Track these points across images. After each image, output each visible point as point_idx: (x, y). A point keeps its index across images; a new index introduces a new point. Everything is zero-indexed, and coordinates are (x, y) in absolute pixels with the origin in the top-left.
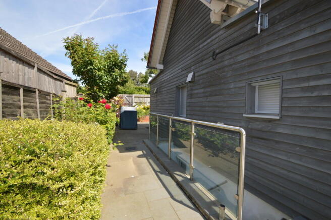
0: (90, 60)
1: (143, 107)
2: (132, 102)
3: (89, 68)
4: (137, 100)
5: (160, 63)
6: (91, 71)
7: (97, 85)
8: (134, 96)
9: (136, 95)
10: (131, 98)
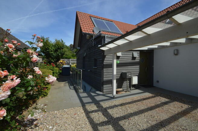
0: (48, 48)
1: (75, 65)
2: (70, 63)
3: (47, 51)
4: (72, 62)
5: (78, 47)
6: (48, 52)
7: (51, 57)
8: (70, 59)
9: (72, 59)
10: (69, 61)
